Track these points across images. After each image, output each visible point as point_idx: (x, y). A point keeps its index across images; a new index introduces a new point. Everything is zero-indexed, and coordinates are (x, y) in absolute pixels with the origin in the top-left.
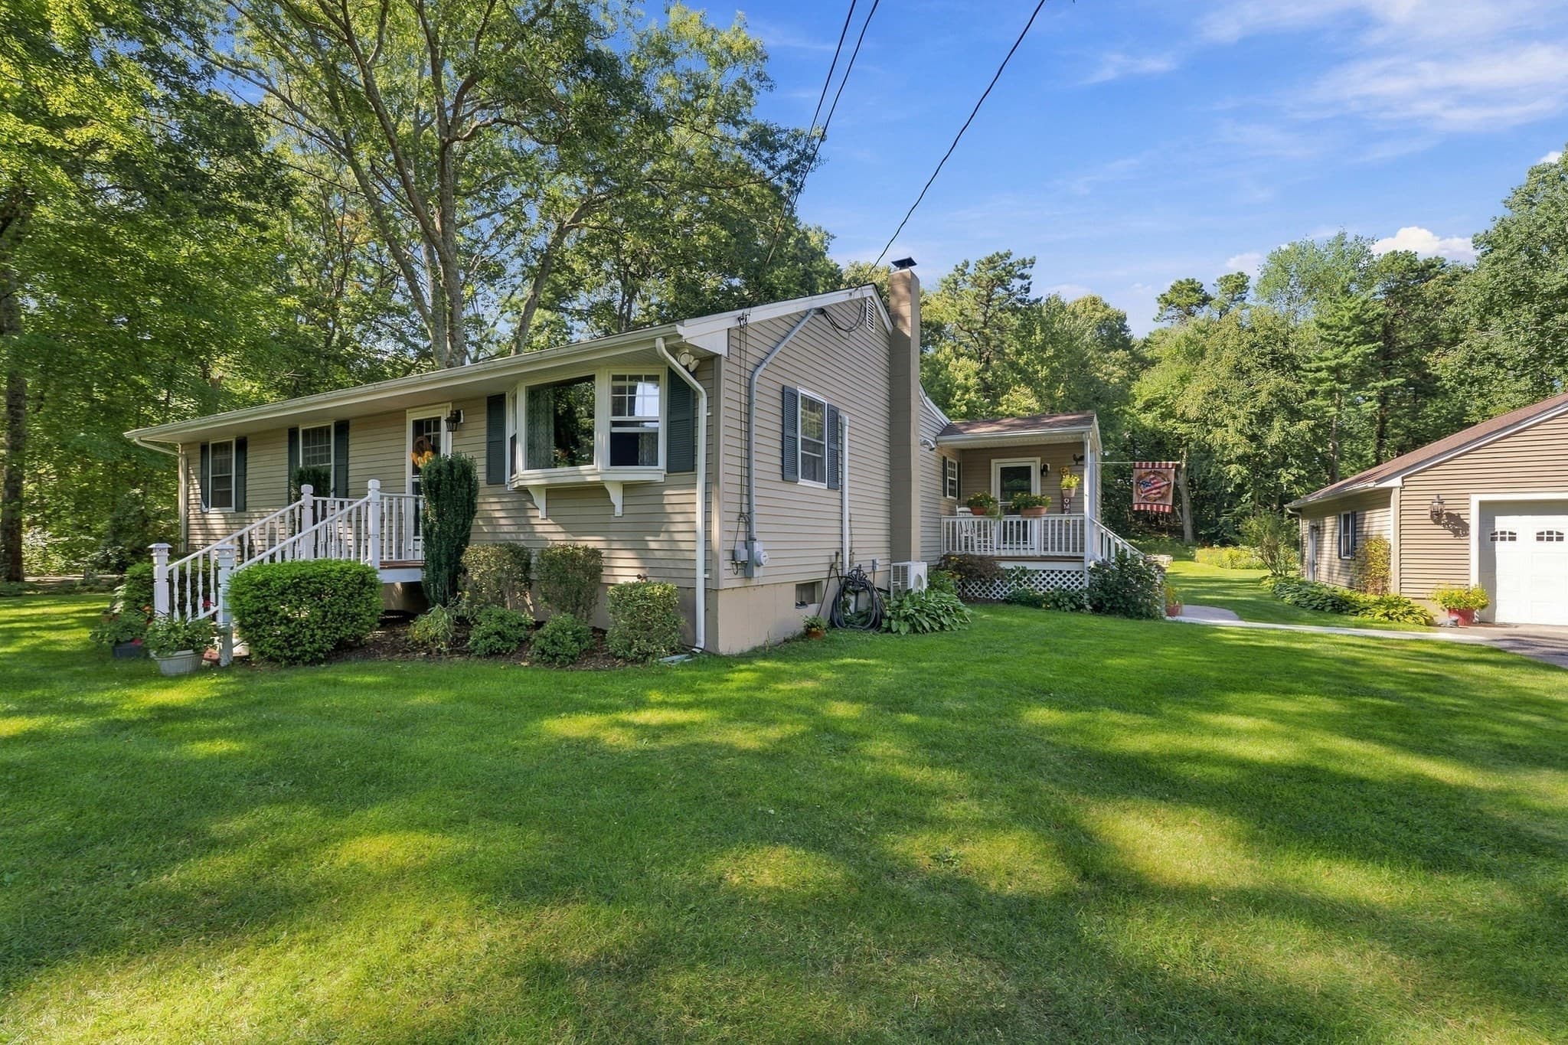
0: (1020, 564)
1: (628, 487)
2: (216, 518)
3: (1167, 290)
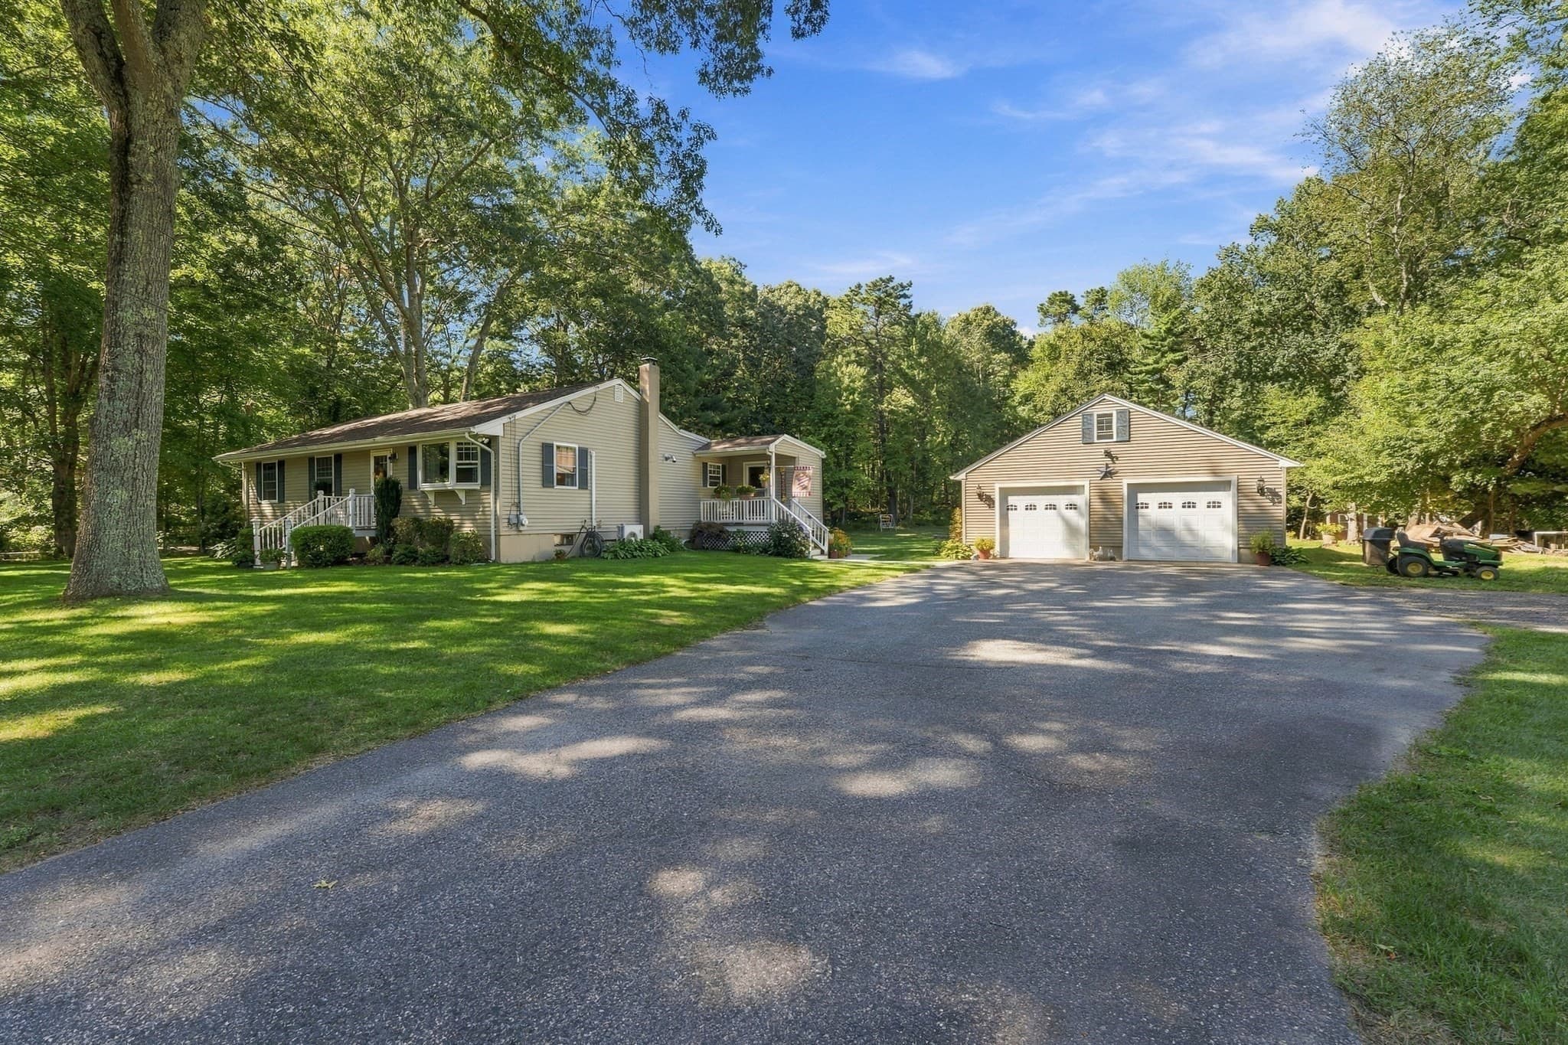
1: (468, 492)
2: (266, 507)
3: (1045, 301)
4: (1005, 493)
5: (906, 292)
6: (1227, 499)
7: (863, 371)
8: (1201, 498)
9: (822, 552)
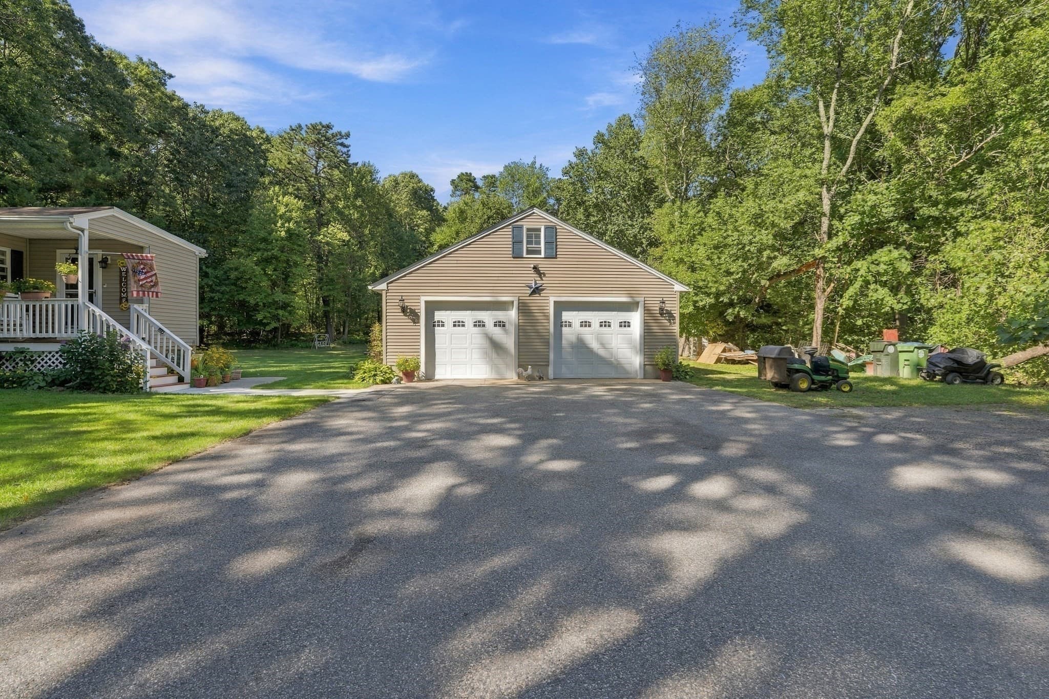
0: (20, 346)
3: (455, 177)
4: (432, 307)
5: (343, 140)
6: (636, 318)
7: (300, 204)
8: (615, 317)
9: (181, 380)
